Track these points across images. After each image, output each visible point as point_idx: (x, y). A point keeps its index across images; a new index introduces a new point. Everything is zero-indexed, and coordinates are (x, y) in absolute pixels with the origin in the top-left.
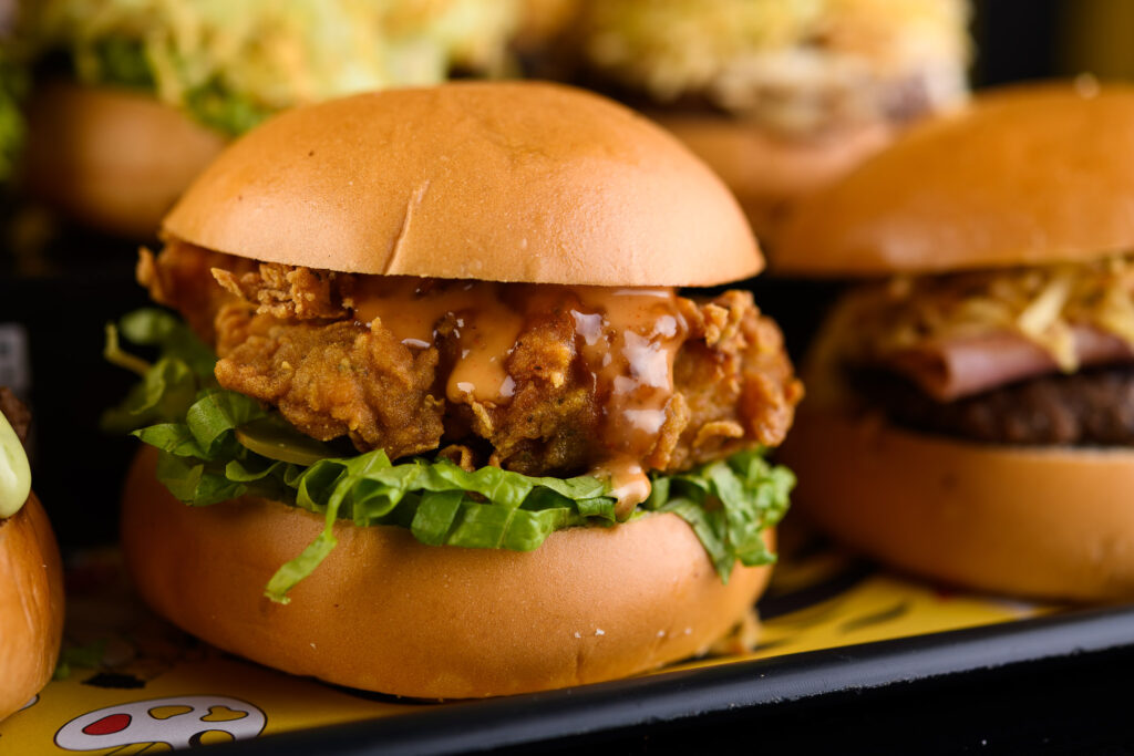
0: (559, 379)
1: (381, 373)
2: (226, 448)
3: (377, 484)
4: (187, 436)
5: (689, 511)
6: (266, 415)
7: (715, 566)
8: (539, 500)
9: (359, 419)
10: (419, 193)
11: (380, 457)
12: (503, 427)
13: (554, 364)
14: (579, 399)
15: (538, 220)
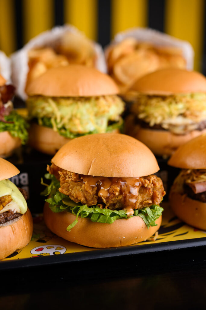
0: (117, 194)
1: (86, 191)
2: (60, 203)
3: (85, 212)
4: (54, 200)
5: (142, 216)
6: (67, 198)
7: (147, 226)
8: (113, 215)
9: (83, 200)
10: (93, 161)
11: (86, 206)
12: (107, 201)
13: (116, 191)
14: (121, 197)
15: (114, 166)
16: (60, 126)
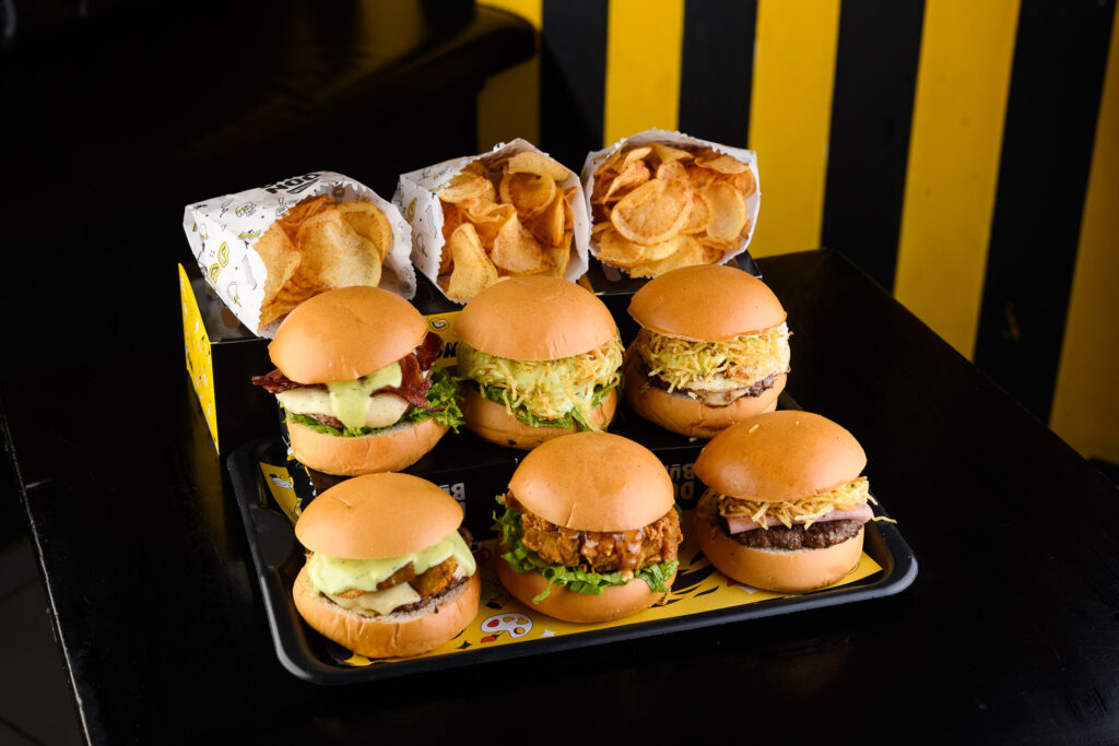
0: (609, 554)
1: (564, 548)
2: (525, 560)
3: (560, 580)
4: (515, 556)
5: (645, 577)
6: (533, 554)
7: (652, 591)
8: (603, 583)
9: (558, 560)
10: (575, 506)
11: (563, 569)
12: (594, 562)
13: (608, 549)
14: (614, 557)
15: (605, 515)
16: (516, 405)
